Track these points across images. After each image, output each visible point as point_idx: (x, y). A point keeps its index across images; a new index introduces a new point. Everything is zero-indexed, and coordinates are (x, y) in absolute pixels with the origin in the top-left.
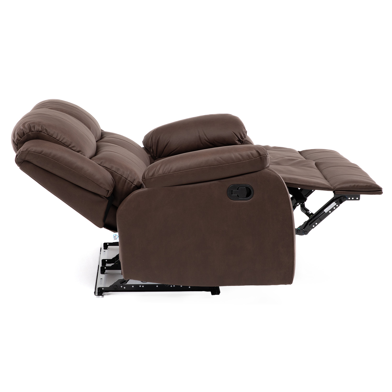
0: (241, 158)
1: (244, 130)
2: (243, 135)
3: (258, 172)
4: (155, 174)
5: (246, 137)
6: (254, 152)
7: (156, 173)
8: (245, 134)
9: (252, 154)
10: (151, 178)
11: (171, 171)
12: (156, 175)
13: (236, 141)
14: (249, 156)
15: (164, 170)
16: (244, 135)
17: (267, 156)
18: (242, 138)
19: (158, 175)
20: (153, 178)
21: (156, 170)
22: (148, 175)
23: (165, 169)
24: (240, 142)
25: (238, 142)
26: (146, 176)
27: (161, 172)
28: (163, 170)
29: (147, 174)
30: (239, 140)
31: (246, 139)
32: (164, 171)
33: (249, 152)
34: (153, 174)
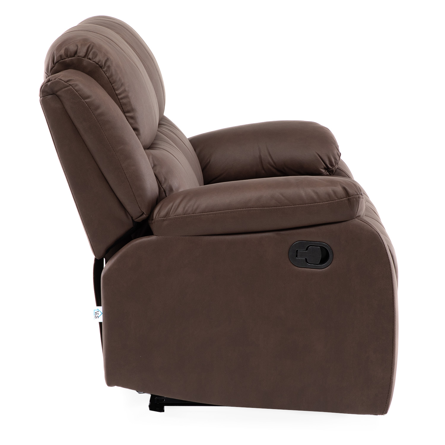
0: (315, 197)
1: (335, 152)
2: (333, 160)
3: (343, 223)
4: (171, 212)
5: (339, 163)
6: (339, 189)
7: (173, 211)
8: (338, 158)
9: (335, 192)
10: (164, 220)
11: (198, 211)
12: (172, 216)
13: (322, 169)
14: (329, 195)
15: (186, 208)
16: (335, 159)
17: (359, 198)
18: (332, 165)
19: (175, 215)
20: (166, 220)
21: (173, 208)
22: (159, 214)
23: (188, 205)
24: (328, 171)
25: (323, 171)
26: (156, 216)
27: (180, 210)
28: (184, 208)
29: (158, 212)
30: (327, 168)
31: (339, 166)
32: (185, 210)
33: (330, 189)
34: (168, 214)
